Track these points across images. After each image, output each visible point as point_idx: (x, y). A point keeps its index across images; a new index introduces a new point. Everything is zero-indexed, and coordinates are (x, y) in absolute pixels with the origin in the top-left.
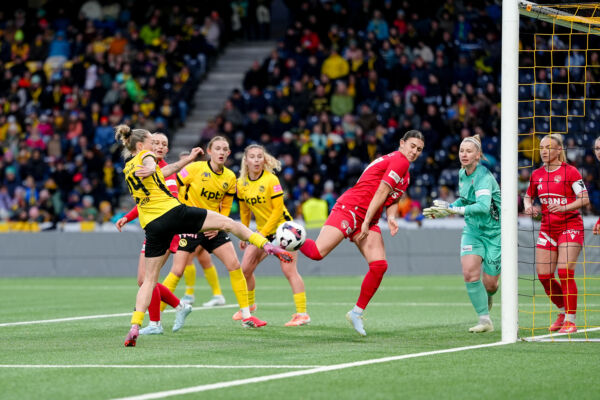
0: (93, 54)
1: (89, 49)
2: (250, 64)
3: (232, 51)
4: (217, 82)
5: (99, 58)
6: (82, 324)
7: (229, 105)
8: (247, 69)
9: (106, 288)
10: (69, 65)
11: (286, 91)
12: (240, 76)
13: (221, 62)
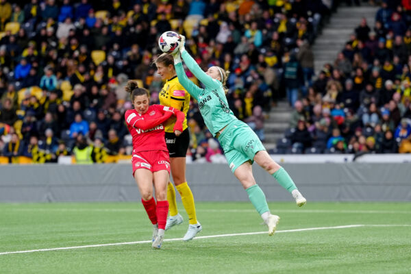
0: (226, 12)
1: (223, 7)
2: (358, 22)
3: (344, 10)
4: (331, 37)
5: (232, 15)
6: (215, 241)
7: (341, 56)
8: (357, 26)
9: (235, 211)
10: (205, 22)
11: (389, 44)
12: (351, 31)
13: (334, 20)
